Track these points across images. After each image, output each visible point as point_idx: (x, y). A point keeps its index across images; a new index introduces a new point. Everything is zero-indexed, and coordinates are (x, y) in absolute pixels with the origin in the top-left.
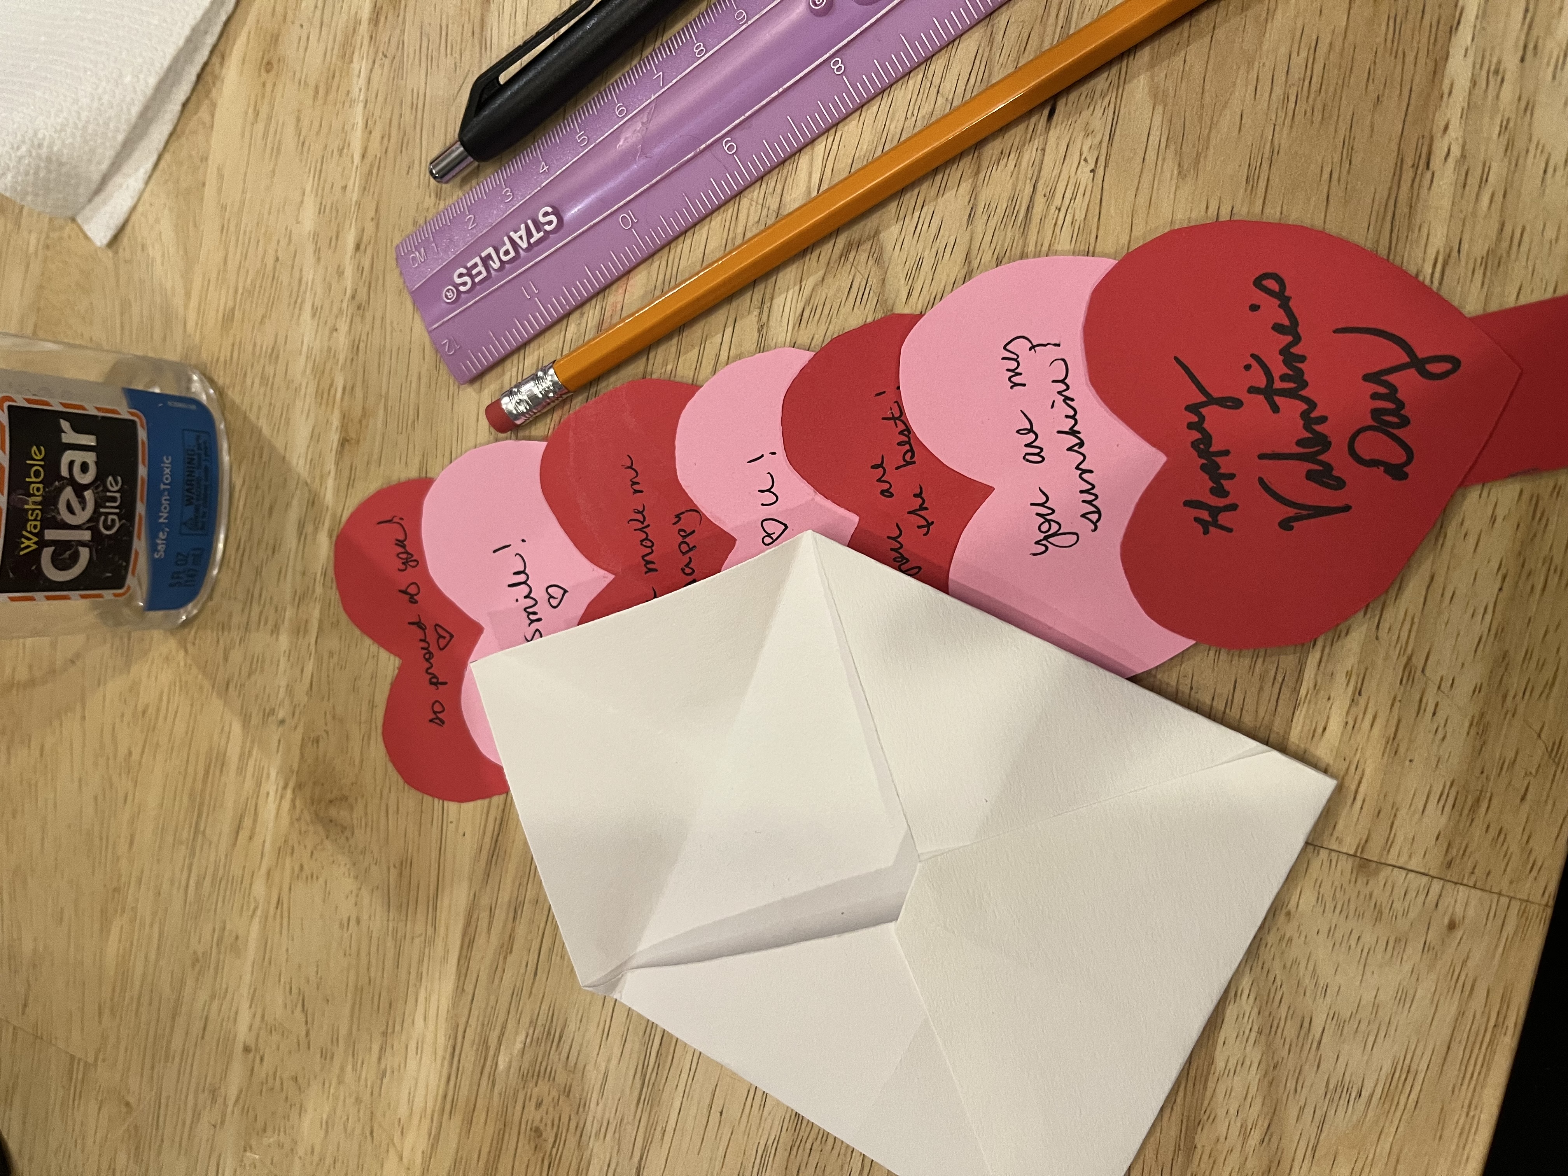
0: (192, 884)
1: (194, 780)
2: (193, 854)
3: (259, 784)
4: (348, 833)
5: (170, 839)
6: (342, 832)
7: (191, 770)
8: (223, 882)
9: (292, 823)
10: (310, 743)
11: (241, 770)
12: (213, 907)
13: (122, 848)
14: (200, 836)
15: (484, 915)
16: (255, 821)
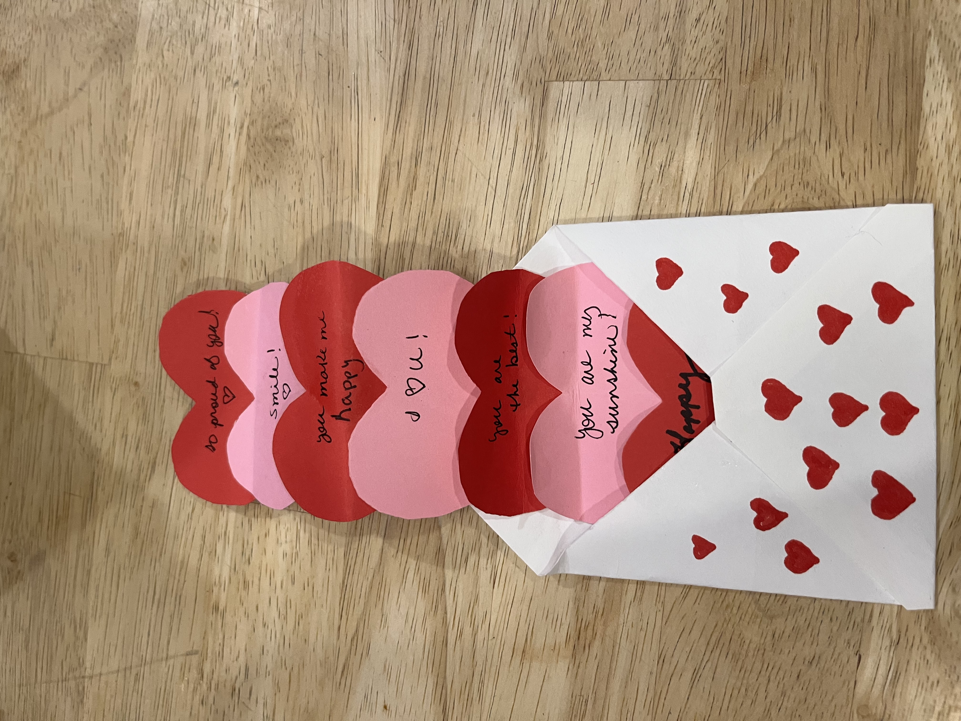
0: (178, 213)
1: (175, 141)
2: (177, 193)
3: (222, 131)
4: (291, 144)
5: (159, 187)
6: (286, 145)
7: (171, 136)
8: (201, 205)
9: (248, 149)
10: (258, 92)
11: (209, 125)
12: (194, 226)
13: (124, 205)
14: (182, 179)
15: (394, 170)
16: (221, 156)
